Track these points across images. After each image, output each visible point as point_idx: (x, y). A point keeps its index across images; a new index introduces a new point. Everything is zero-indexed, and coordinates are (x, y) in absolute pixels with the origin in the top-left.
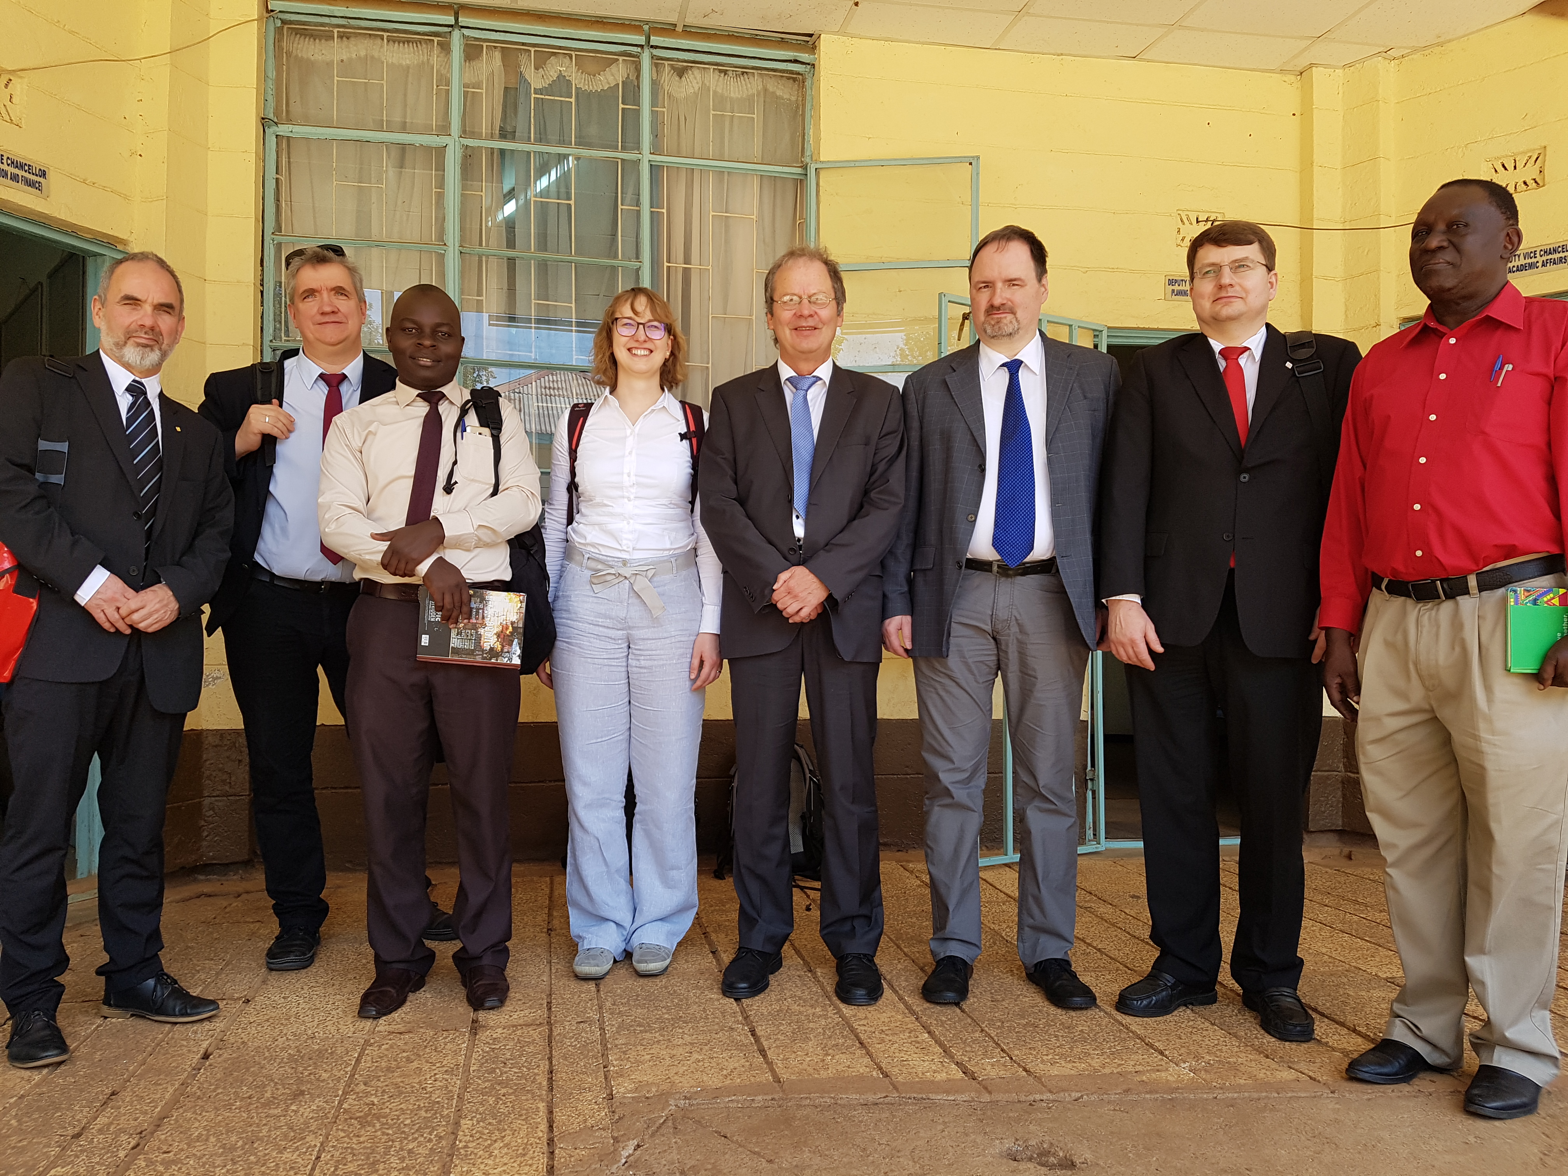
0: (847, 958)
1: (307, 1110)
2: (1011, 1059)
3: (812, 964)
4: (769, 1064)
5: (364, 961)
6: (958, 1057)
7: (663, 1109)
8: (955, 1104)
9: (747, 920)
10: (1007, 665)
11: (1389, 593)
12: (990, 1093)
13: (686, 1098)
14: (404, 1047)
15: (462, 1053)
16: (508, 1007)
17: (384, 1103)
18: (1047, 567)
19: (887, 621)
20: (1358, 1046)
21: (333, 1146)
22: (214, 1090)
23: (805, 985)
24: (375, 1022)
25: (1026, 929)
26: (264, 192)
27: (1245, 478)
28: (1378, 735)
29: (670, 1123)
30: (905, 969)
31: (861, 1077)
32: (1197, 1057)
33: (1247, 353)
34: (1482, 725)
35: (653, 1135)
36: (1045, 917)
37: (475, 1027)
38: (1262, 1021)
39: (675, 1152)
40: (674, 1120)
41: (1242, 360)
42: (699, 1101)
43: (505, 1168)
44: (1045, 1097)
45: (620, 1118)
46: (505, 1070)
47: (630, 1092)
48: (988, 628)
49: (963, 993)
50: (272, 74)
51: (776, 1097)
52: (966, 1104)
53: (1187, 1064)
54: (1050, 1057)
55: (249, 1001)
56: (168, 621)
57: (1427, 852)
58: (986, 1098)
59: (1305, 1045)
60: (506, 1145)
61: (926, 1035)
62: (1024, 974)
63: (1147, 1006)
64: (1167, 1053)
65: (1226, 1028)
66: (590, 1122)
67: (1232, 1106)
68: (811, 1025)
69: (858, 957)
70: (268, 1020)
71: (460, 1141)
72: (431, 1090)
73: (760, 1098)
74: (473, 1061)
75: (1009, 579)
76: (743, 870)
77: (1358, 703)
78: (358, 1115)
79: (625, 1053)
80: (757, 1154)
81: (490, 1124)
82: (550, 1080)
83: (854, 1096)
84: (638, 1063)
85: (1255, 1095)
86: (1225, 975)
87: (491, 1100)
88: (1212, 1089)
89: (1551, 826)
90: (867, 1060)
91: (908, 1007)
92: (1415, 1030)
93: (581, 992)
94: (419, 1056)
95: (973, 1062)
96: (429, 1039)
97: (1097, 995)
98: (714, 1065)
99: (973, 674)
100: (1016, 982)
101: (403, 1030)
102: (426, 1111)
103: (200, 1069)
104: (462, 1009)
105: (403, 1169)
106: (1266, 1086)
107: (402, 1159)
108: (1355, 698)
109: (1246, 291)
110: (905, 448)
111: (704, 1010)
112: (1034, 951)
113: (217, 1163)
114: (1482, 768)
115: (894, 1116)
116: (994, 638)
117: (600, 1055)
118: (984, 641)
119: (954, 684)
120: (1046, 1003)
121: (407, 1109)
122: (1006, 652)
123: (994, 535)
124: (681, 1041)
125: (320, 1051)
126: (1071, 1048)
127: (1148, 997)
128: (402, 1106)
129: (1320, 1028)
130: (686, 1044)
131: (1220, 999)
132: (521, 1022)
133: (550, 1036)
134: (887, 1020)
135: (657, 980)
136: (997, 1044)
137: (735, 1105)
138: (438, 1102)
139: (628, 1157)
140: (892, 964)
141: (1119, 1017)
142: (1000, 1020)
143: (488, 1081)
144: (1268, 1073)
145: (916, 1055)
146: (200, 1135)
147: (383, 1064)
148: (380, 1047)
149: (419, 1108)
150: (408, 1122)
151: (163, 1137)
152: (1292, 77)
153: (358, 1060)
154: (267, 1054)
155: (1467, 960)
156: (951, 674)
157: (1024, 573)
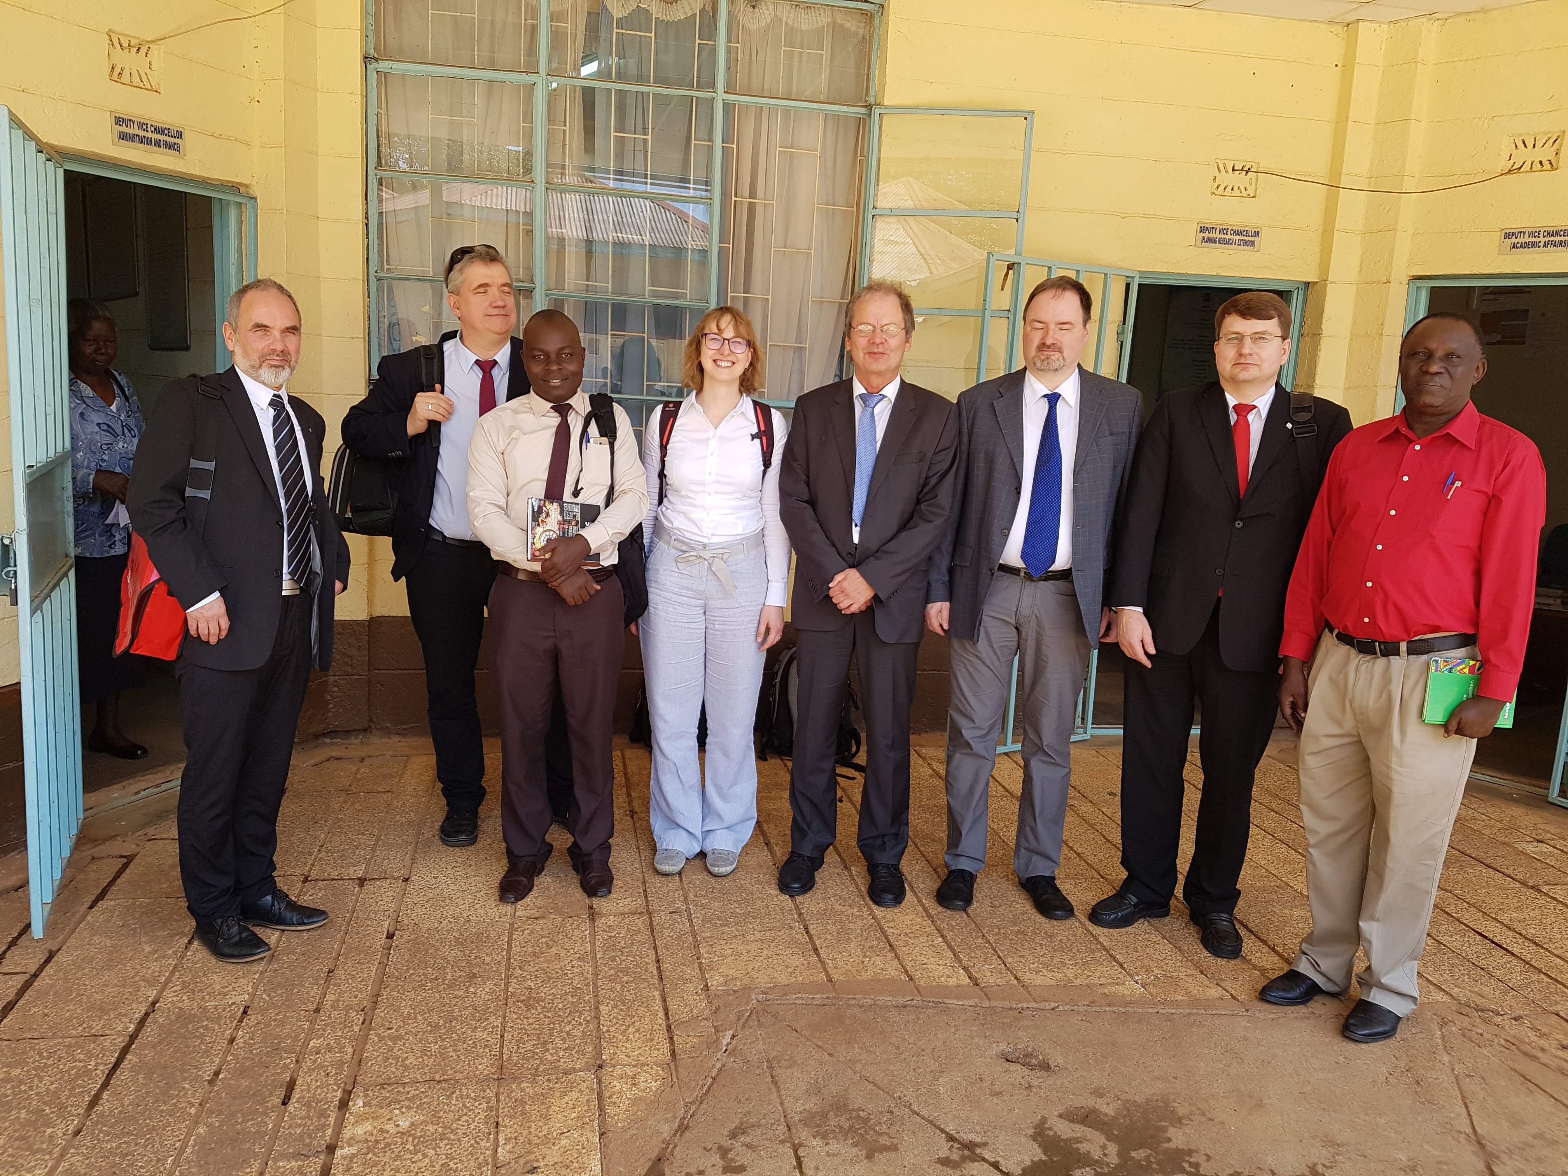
0: (878, 866)
1: (483, 992)
2: (1005, 965)
3: (847, 862)
4: (822, 963)
6: (965, 963)
7: (748, 1004)
8: (963, 1009)
9: (798, 829)
10: (1025, 649)
11: (1338, 639)
12: (989, 999)
13: (763, 993)
14: (542, 933)
15: (587, 940)
17: (539, 988)
19: (930, 605)
21: (511, 1027)
22: (408, 972)
23: (843, 884)
27: (1239, 524)
28: (1315, 749)
29: (754, 1016)
30: (923, 871)
31: (892, 980)
32: (1148, 971)
33: (1256, 410)
35: (743, 1027)
36: (1038, 842)
37: (592, 914)
38: (1202, 937)
39: (761, 1043)
40: (757, 1013)
41: (1251, 416)
42: (774, 996)
43: (640, 1051)
44: (1030, 1006)
45: (717, 1009)
46: (622, 959)
47: (721, 984)
48: (1012, 621)
49: (968, 900)
51: (831, 996)
52: (971, 1008)
53: (1140, 977)
54: (1036, 965)
55: (406, 880)
57: (1341, 839)
58: (986, 1004)
60: (638, 1030)
61: (940, 939)
62: (1019, 884)
63: (1113, 919)
64: (1125, 966)
65: (1174, 942)
66: (696, 1011)
67: (1170, 1021)
68: (852, 926)
69: (887, 866)
70: (428, 901)
71: (603, 1026)
72: (571, 976)
73: (818, 996)
74: (597, 949)
75: (1034, 583)
76: (797, 794)
77: (1304, 719)
78: (522, 998)
80: (821, 1047)
81: (621, 1010)
82: (659, 969)
83: (888, 998)
85: (1188, 1012)
87: (618, 987)
88: (1156, 1003)
89: (1436, 834)
90: (896, 963)
91: (925, 910)
92: (1316, 966)
94: (555, 942)
95: (976, 968)
96: (559, 925)
97: (1074, 906)
98: (780, 961)
100: (1010, 887)
101: (537, 915)
102: (572, 996)
103: (389, 950)
105: (567, 1049)
106: (1198, 1003)
107: (564, 1040)
108: (1302, 715)
109: (1262, 359)
110: (956, 464)
111: (767, 906)
112: (1027, 866)
113: (431, 1039)
114: (1390, 790)
116: (1017, 628)
117: (692, 947)
118: (1009, 631)
119: (980, 663)
121: (558, 994)
122: (1025, 640)
123: (1023, 548)
124: (752, 937)
125: (477, 934)
126: (1052, 957)
127: (1114, 913)
128: (553, 991)
130: (757, 941)
131: (1172, 911)
132: (627, 910)
133: (651, 926)
134: (909, 923)
136: (995, 950)
137: (801, 1001)
138: (579, 989)
139: (727, 1045)
140: (912, 864)
141: (1091, 927)
142: (997, 926)
143: (613, 968)
144: (1201, 990)
145: (932, 959)
146: (409, 1014)
147: (530, 950)
148: (523, 931)
149: (566, 994)
150: (560, 1006)
151: (382, 1014)
152: (1338, 29)
153: (509, 944)
154: (437, 936)
155: (1360, 923)
156: (978, 654)
157: (1046, 579)
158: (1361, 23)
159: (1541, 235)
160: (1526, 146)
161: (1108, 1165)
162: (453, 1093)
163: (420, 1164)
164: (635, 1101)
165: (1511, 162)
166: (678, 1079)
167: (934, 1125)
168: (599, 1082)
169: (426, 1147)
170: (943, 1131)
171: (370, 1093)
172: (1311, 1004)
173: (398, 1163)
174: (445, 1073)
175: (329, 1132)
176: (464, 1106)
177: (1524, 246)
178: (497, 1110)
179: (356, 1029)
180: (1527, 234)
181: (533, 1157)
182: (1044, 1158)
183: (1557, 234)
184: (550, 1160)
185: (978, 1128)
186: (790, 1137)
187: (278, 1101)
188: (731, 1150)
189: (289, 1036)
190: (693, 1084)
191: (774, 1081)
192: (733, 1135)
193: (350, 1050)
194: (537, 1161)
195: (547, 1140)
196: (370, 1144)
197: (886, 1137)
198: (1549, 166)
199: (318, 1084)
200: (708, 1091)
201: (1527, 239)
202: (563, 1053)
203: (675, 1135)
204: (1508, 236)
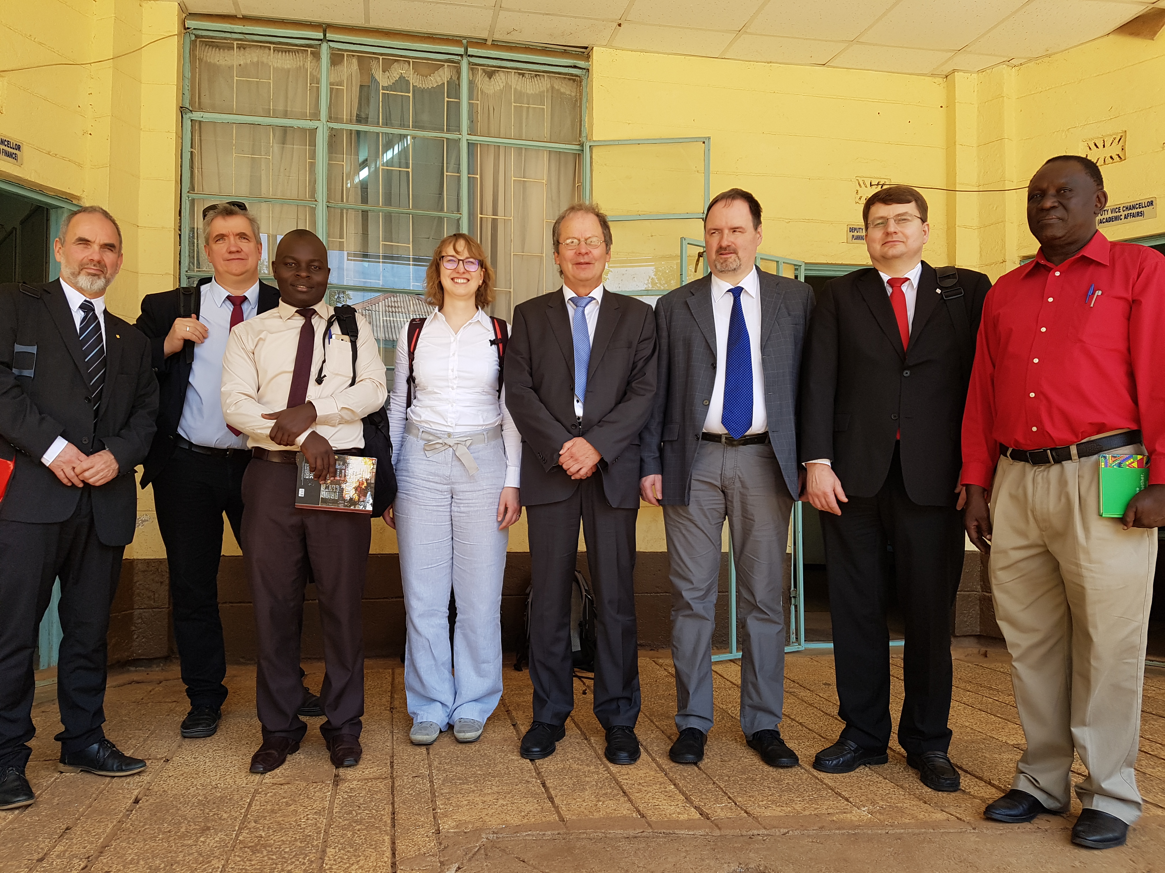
0: (613, 729)
1: (212, 841)
2: (736, 804)
3: (587, 733)
4: (556, 808)
5: (254, 731)
6: (697, 803)
7: (477, 841)
8: (694, 837)
9: (539, 701)
10: (732, 512)
11: (1012, 459)
12: (720, 829)
13: (494, 833)
14: (284, 795)
15: (327, 799)
16: (361, 766)
17: (269, 836)
18: (762, 439)
19: (644, 479)
20: (992, 794)
22: (143, 826)
23: (583, 749)
24: (262, 776)
25: (747, 707)
27: (907, 373)
28: (1006, 564)
29: (482, 851)
30: (657, 738)
31: (625, 817)
32: (874, 803)
33: (908, 282)
34: (1082, 556)
35: (469, 860)
36: (761, 699)
37: (337, 780)
38: (921, 776)
39: (486, 872)
40: (485, 849)
41: (904, 288)
42: (504, 835)
44: (761, 833)
45: (445, 848)
46: (359, 811)
47: (453, 828)
48: (718, 484)
49: (699, 755)
50: (188, 75)
51: (561, 832)
52: (702, 837)
53: (866, 808)
54: (765, 802)
55: (168, 760)
56: (111, 478)
57: (1043, 650)
58: (717, 833)
59: (953, 794)
60: (361, 867)
61: (673, 787)
62: (745, 741)
63: (836, 765)
64: (851, 800)
65: (895, 781)
66: (424, 850)
67: (900, 839)
68: (587, 779)
69: (622, 728)
70: (182, 775)
71: (326, 864)
72: (304, 826)
73: (549, 833)
74: (336, 805)
75: (734, 448)
76: (537, 664)
77: (990, 540)
78: (250, 845)
79: (448, 799)
81: (348, 851)
82: (393, 819)
83: (619, 831)
84: (459, 807)
85: (917, 831)
86: (894, 742)
87: (349, 834)
88: (884, 826)
89: (1134, 630)
90: (628, 805)
91: (659, 766)
92: (1034, 782)
93: (416, 755)
94: (295, 801)
95: (707, 807)
96: (302, 789)
97: (799, 757)
99: (707, 518)
100: (739, 747)
101: (283, 782)
102: (301, 842)
103: (132, 811)
104: (328, 767)
106: (925, 824)
108: (988, 537)
109: (907, 237)
110: (657, 351)
111: (507, 768)
112: (752, 723)
114: (1083, 588)
115: (649, 846)
116: (723, 492)
117: (429, 801)
118: (716, 494)
119: (693, 525)
120: (761, 763)
121: (287, 841)
122: (732, 502)
123: (723, 415)
124: (490, 791)
125: (221, 798)
126: (780, 796)
127: (837, 758)
128: (282, 838)
129: (965, 781)
130: (494, 793)
131: (890, 760)
132: (371, 776)
133: (393, 787)
134: (643, 775)
135: (472, 746)
136: (725, 793)
137: (531, 838)
138: (310, 836)
140: (647, 734)
141: (816, 773)
142: (727, 775)
143: (346, 820)
144: (926, 815)
145: (665, 801)
147: (269, 807)
148: (266, 794)
149: (296, 840)
150: (287, 850)
151: (105, 861)
152: (939, 79)
153: (250, 805)
154: (182, 800)
155: (1072, 729)
156: (690, 517)
157: (745, 444)
158: (956, 73)
159: (1121, 212)
160: (1098, 147)
172: (1035, 820)
177: (1109, 220)
183: (1133, 207)
198: (1118, 158)
201: (1110, 215)
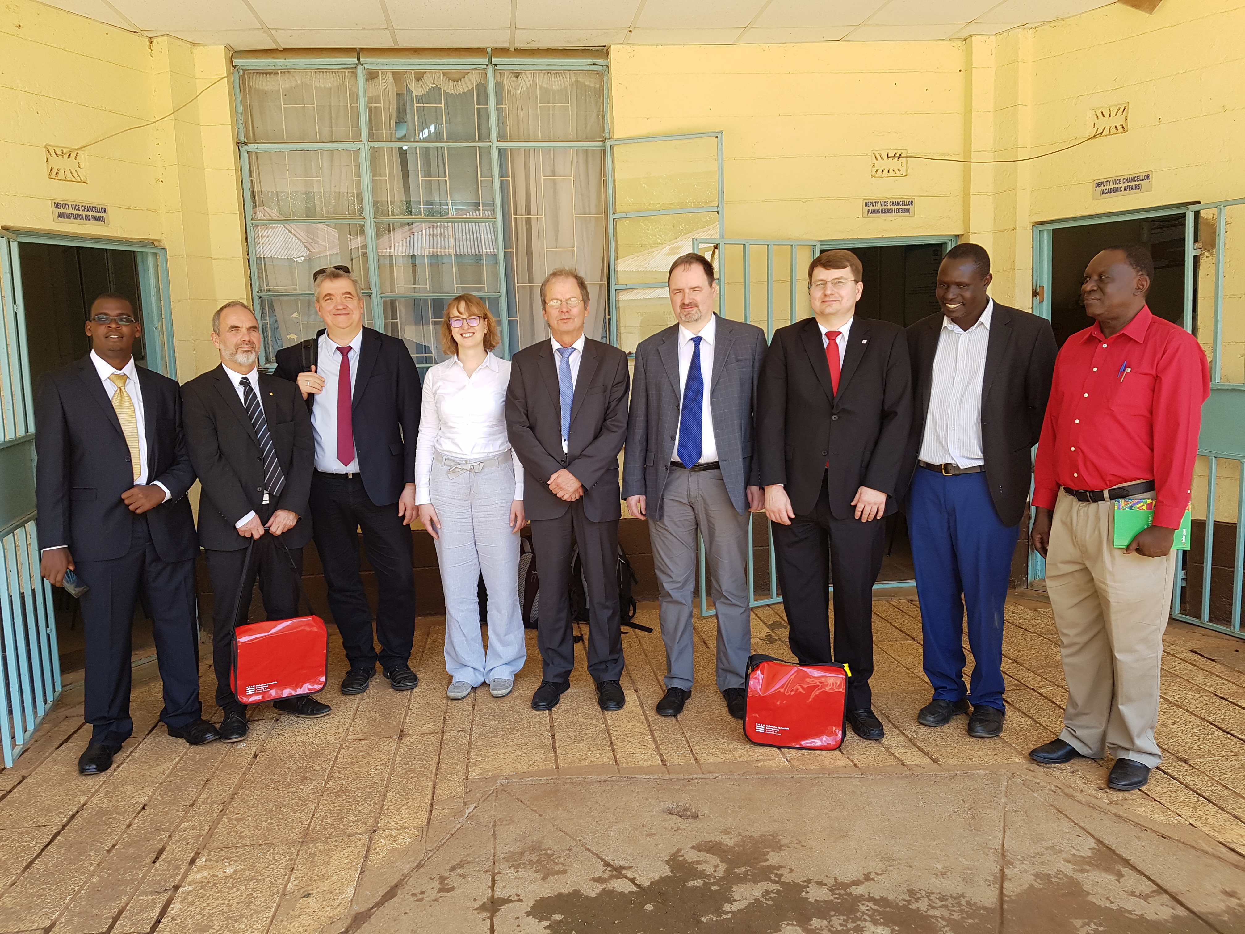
0: (604, 683)
1: (308, 789)
2: (691, 751)
4: (557, 757)
6: (662, 751)
7: (493, 785)
8: (648, 781)
12: (670, 774)
13: (506, 778)
14: (361, 749)
15: (393, 752)
17: (348, 784)
19: (630, 498)
21: (321, 809)
22: (260, 778)
25: (720, 670)
26: (243, 192)
27: (835, 418)
28: (1057, 574)
29: (494, 794)
31: (603, 765)
33: (840, 336)
34: (1108, 577)
35: (484, 801)
37: (401, 735)
39: (493, 810)
40: (497, 792)
41: (838, 340)
42: (513, 780)
43: (406, 820)
44: (698, 776)
45: (469, 791)
46: (414, 762)
47: (478, 775)
48: (686, 502)
49: (678, 709)
50: (240, 109)
51: (554, 778)
52: (654, 780)
54: (714, 750)
55: (277, 720)
58: (666, 777)
60: (409, 807)
61: (650, 737)
62: (722, 694)
66: (454, 793)
67: (799, 782)
68: (587, 732)
69: (610, 681)
70: (288, 733)
71: (385, 805)
72: (373, 775)
73: (545, 778)
74: (398, 757)
75: (697, 473)
78: (335, 791)
79: (480, 751)
80: (535, 811)
81: (402, 795)
82: (437, 768)
83: (595, 777)
84: (486, 757)
87: (404, 781)
88: (794, 772)
89: (1152, 633)
90: (610, 754)
91: (646, 717)
93: (464, 711)
94: (369, 754)
95: (669, 754)
96: (375, 743)
98: (526, 758)
99: (680, 528)
100: (715, 700)
101: (362, 738)
102: (370, 788)
103: (252, 765)
105: (355, 821)
109: (842, 297)
112: (726, 683)
113: (263, 819)
115: (613, 788)
116: (691, 506)
117: (466, 752)
118: (685, 508)
119: (668, 533)
121: (360, 787)
122: (698, 514)
124: (512, 743)
125: (316, 752)
126: (728, 744)
128: (357, 785)
130: (514, 745)
132: (427, 731)
133: (442, 740)
134: (631, 727)
136: (687, 742)
137: (531, 782)
138: (376, 783)
139: (469, 813)
140: (647, 688)
142: (696, 726)
143: (404, 769)
144: (832, 761)
145: (638, 750)
146: (254, 804)
147: (350, 760)
148: (349, 748)
149: (366, 787)
150: (360, 795)
151: (235, 805)
152: (959, 43)
153: (336, 757)
154: (287, 755)
156: (666, 527)
157: (704, 470)
158: (973, 37)
159: (1122, 182)
160: (1104, 116)
161: (715, 877)
162: (268, 851)
163: (233, 895)
164: (391, 852)
165: (1095, 129)
166: (426, 835)
167: (599, 858)
168: (371, 840)
169: (241, 885)
170: (603, 860)
171: (212, 853)
173: (219, 894)
174: (267, 839)
175: (179, 877)
176: (274, 859)
177: (1111, 191)
178: (295, 860)
179: (215, 815)
180: (1111, 182)
181: (310, 888)
182: (670, 874)
183: (1132, 180)
184: (321, 889)
185: (629, 858)
186: (493, 869)
187: (149, 860)
188: (448, 878)
189: (168, 821)
190: (436, 838)
191: (494, 834)
192: (453, 869)
193: (207, 828)
194: (313, 890)
195: (323, 877)
196: (203, 884)
197: (561, 866)
198: (1121, 129)
199: (180, 849)
200: (445, 843)
201: (1112, 186)
202: (352, 824)
203: (412, 871)
204: (1098, 185)
